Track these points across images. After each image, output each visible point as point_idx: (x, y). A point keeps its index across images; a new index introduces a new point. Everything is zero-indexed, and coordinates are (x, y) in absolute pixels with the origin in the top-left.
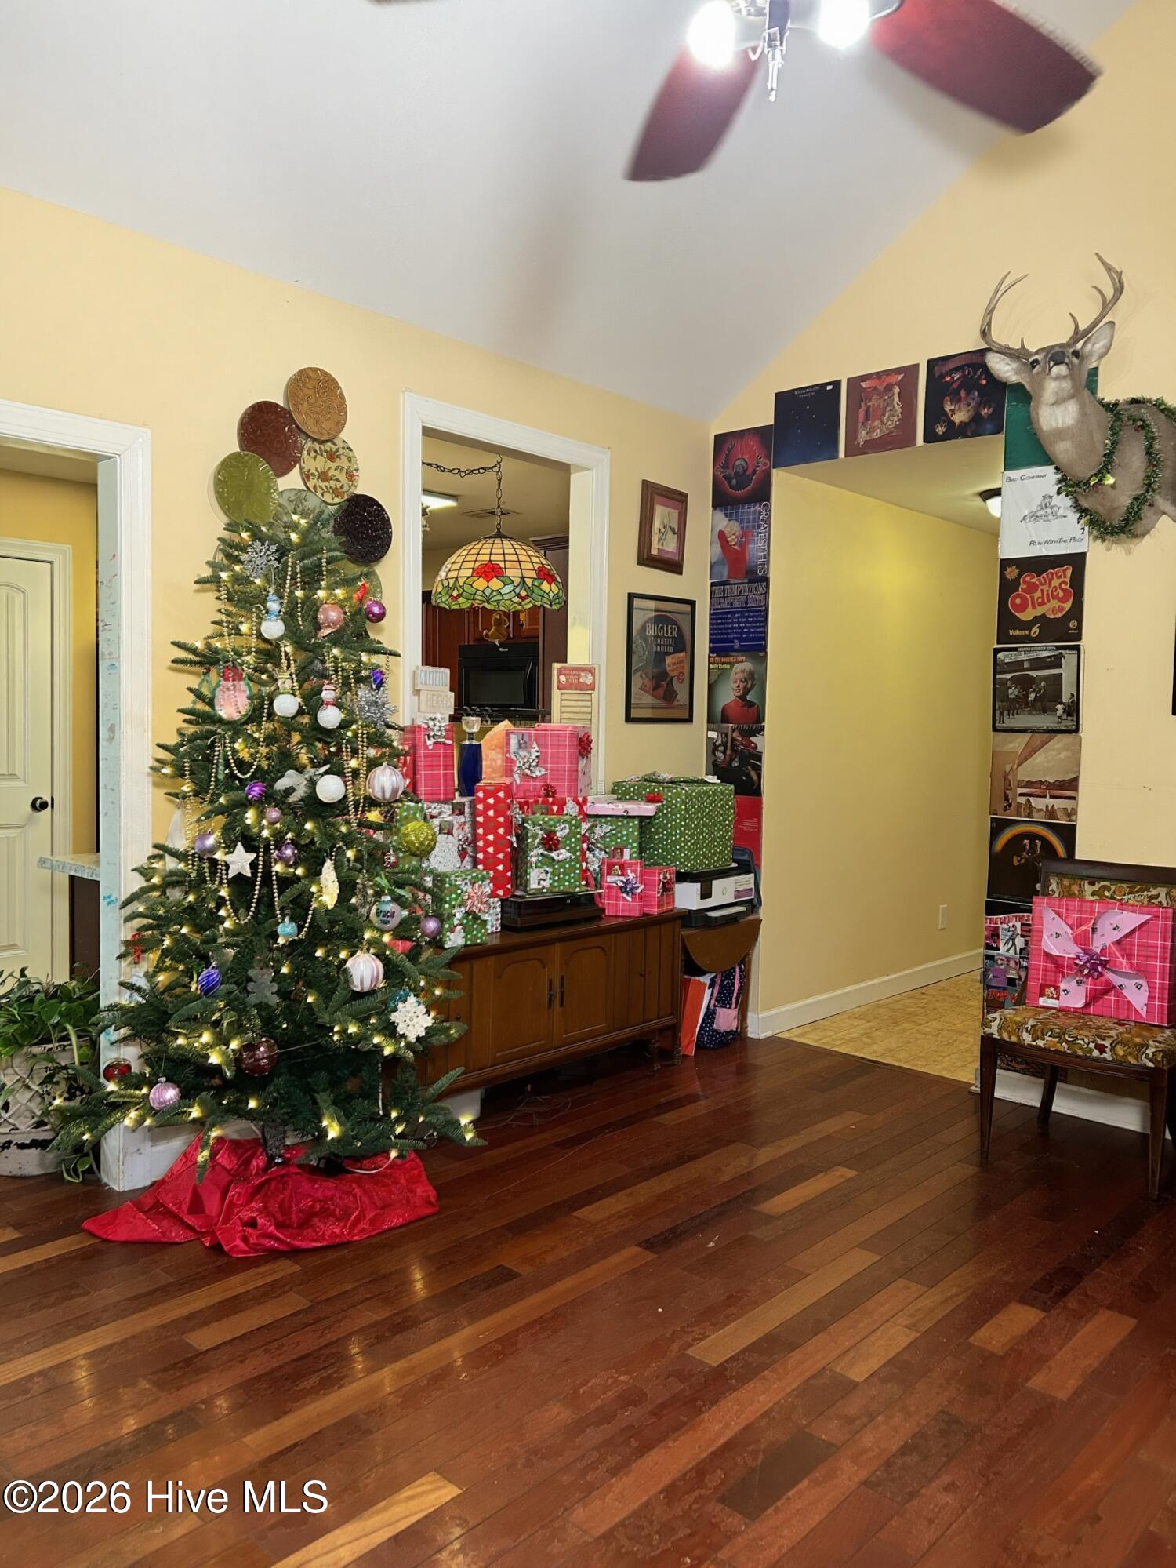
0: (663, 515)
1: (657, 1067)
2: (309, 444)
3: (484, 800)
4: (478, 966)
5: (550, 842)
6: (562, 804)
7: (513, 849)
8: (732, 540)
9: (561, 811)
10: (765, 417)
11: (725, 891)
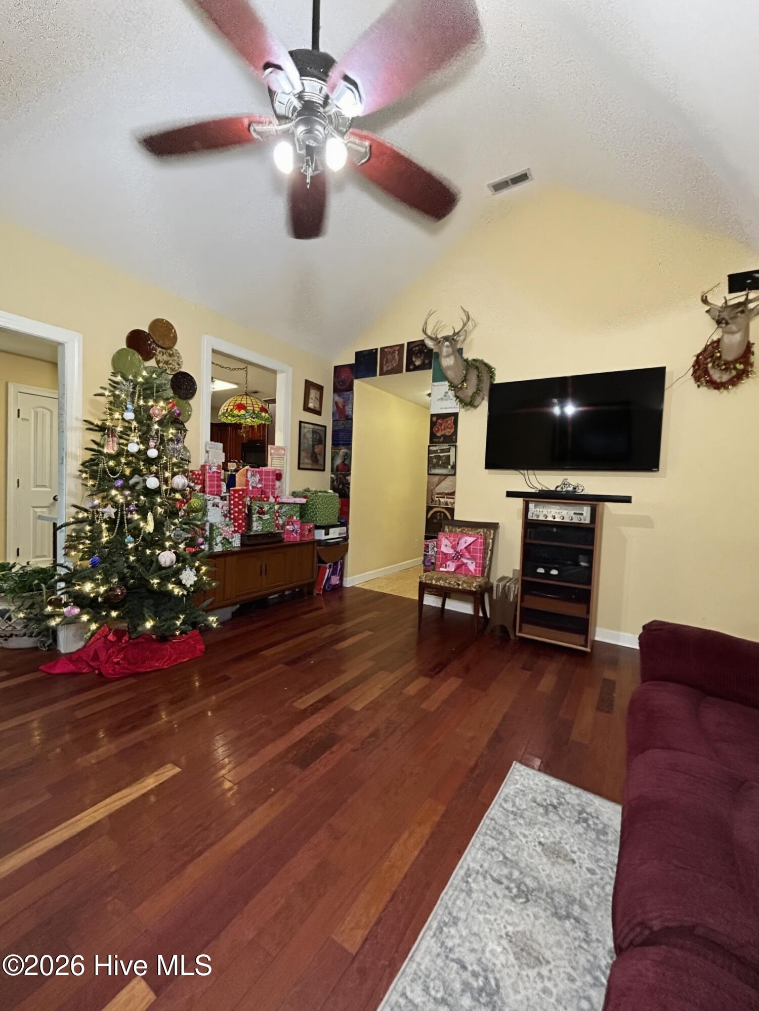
0: (313, 393)
1: (306, 598)
2: (159, 349)
3: (233, 495)
4: (229, 559)
5: (261, 512)
6: (268, 498)
7: (246, 514)
8: (340, 405)
9: (268, 500)
10: (352, 360)
11: (334, 533)
